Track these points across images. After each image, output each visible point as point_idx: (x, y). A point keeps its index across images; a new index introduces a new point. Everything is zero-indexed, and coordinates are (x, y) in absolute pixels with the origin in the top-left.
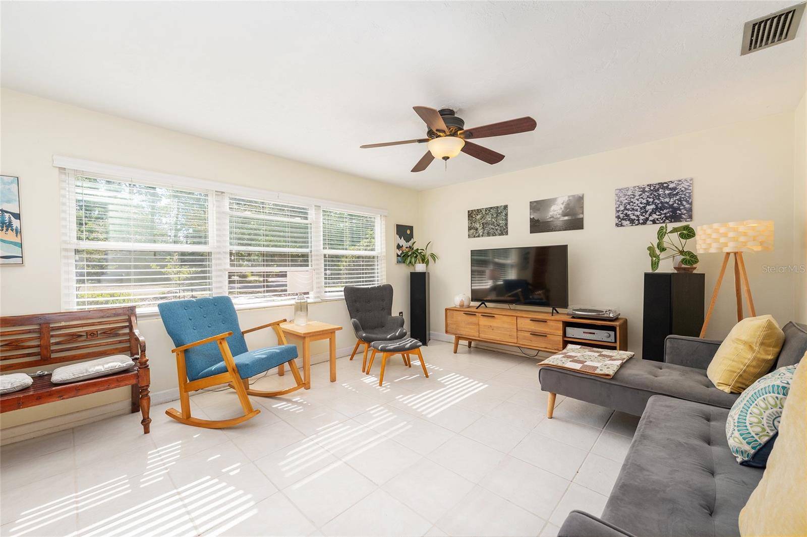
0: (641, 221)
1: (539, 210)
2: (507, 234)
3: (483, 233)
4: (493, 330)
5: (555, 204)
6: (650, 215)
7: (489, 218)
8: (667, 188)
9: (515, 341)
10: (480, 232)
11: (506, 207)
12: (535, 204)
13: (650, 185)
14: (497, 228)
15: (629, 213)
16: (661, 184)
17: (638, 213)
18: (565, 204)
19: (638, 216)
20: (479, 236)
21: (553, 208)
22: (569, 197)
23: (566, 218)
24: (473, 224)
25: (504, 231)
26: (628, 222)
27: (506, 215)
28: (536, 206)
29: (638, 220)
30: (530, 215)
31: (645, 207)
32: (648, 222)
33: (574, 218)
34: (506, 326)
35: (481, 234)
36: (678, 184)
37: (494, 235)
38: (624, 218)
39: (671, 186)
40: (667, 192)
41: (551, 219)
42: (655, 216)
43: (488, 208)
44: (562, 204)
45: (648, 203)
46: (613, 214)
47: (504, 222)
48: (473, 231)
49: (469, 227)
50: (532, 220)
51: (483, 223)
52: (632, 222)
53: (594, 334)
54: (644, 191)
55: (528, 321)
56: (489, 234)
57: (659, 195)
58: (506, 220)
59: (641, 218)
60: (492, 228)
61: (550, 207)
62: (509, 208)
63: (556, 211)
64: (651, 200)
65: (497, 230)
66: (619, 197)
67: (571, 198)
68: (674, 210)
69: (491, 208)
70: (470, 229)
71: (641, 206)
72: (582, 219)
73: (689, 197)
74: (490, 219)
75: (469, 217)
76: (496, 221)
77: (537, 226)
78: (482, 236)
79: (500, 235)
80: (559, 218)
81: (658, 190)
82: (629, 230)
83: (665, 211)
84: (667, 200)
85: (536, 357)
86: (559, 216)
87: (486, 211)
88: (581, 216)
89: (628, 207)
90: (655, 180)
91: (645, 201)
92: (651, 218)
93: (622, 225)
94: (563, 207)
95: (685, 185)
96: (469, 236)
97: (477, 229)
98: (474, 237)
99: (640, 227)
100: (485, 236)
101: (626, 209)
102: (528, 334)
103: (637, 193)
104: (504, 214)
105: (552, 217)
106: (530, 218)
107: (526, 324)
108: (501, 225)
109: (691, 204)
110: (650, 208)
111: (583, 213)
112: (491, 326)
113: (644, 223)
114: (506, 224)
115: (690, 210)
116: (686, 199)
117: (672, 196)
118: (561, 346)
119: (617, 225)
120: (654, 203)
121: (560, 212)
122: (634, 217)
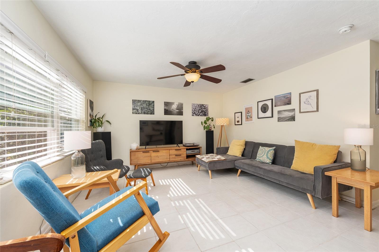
0: (198, 115)
1: (168, 106)
2: (154, 114)
3: (142, 112)
4: (158, 157)
5: (174, 105)
8: (203, 106)
9: (169, 160)
10: (140, 111)
11: (153, 102)
12: (166, 103)
13: (200, 104)
14: (149, 110)
15: (195, 112)
16: (202, 105)
17: (197, 112)
18: (177, 105)
19: (197, 113)
20: (139, 114)
21: (173, 106)
22: (178, 103)
23: (178, 111)
24: (136, 107)
25: (152, 113)
26: (195, 115)
27: (154, 105)
28: (167, 104)
29: (197, 114)
30: (164, 107)
31: (199, 111)
32: (200, 116)
33: (180, 111)
34: (164, 154)
35: (140, 112)
36: (206, 106)
37: (148, 114)
38: (194, 113)
39: (204, 106)
40: (204, 107)
41: (172, 110)
43: (144, 101)
44: (176, 105)
45: (199, 110)
46: (191, 112)
47: (152, 108)
48: (136, 111)
50: (165, 109)
51: (141, 108)
52: (196, 115)
53: (194, 151)
54: (199, 106)
55: (174, 151)
56: (145, 113)
57: (202, 108)
58: (154, 108)
59: (198, 114)
60: (146, 111)
61: (172, 105)
62: (155, 102)
63: (174, 107)
64: (200, 109)
65: (149, 112)
66: (193, 106)
67: (179, 104)
68: (205, 113)
69: (146, 101)
70: (133, 109)
72: (183, 112)
73: (208, 110)
74: (145, 106)
75: (133, 103)
76: (149, 107)
77: (167, 112)
78: (141, 114)
79: (150, 114)
80: (175, 110)
81: (201, 106)
82: (195, 117)
83: (203, 113)
84: (203, 110)
85: (167, 166)
86: (175, 109)
87: (143, 102)
88: (182, 111)
89: (195, 110)
91: (199, 109)
92: (200, 114)
93: (194, 116)
94: (176, 106)
95: (207, 106)
96: (133, 113)
97: (138, 110)
98: (136, 113)
99: (198, 116)
100: (143, 114)
101: (194, 110)
102: (174, 156)
103: (197, 106)
104: (152, 105)
105: (173, 109)
106: (164, 109)
107: (173, 152)
108: (151, 110)
109: (208, 111)
110: (200, 111)
111: (183, 110)
112: (157, 156)
113: (199, 116)
114: (154, 110)
115: (208, 113)
116: (207, 110)
117: (204, 109)
118: (186, 158)
119: (192, 115)
120: (201, 110)
121: (176, 108)
122: (196, 113)
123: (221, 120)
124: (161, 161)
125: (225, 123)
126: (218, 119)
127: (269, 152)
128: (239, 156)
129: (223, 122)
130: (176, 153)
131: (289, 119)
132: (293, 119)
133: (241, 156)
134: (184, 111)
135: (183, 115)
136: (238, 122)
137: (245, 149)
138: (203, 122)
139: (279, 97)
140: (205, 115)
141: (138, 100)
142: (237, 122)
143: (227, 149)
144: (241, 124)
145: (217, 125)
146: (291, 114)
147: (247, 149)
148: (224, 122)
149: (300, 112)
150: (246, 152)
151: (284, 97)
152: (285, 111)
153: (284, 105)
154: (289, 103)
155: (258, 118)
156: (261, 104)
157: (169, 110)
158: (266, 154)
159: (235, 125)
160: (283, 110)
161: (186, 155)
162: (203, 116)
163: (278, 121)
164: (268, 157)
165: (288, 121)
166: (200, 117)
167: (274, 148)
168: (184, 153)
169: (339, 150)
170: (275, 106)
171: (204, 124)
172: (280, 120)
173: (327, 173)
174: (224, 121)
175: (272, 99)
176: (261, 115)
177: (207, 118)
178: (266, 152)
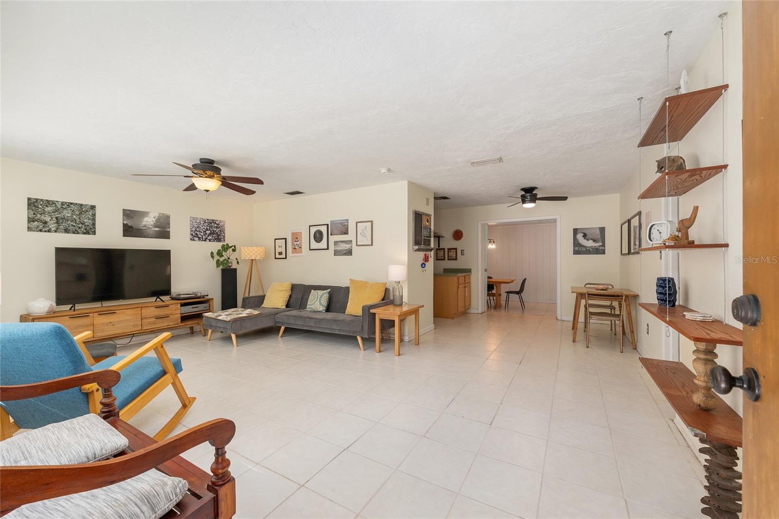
1: (132, 218)
2: (95, 234)
3: (57, 229)
4: (113, 325)
5: (147, 216)
6: (208, 236)
7: (67, 214)
8: (215, 223)
9: (140, 328)
10: (53, 226)
11: (93, 207)
12: (128, 212)
13: (207, 219)
14: (80, 226)
15: (198, 233)
16: (213, 220)
17: (202, 234)
18: (156, 218)
19: (202, 236)
20: (49, 231)
21: (146, 219)
22: (159, 214)
23: (157, 229)
24: (39, 216)
25: (90, 230)
26: (197, 239)
27: (94, 215)
28: (128, 214)
29: (202, 238)
30: (123, 220)
31: (205, 231)
32: (207, 240)
33: (163, 230)
34: (129, 317)
35: (54, 229)
36: (220, 223)
37: (75, 232)
38: (195, 236)
39: (217, 222)
40: (215, 225)
41: (144, 228)
42: (210, 237)
43: (66, 203)
44: (154, 218)
45: (207, 229)
46: (189, 232)
47: (90, 221)
48: (38, 226)
49: (29, 217)
50: (125, 225)
51: (57, 218)
52: (199, 238)
53: (198, 307)
54: (205, 222)
55: (153, 309)
56: (66, 231)
57: (212, 226)
58: (94, 220)
59: (204, 237)
60: (72, 225)
61: (144, 218)
62: (97, 209)
63: (149, 221)
64: (208, 228)
65: (80, 228)
66: (193, 223)
67: (161, 215)
68: (219, 235)
69: (72, 204)
70: (30, 220)
71: (204, 230)
72: (169, 232)
73: (224, 230)
74: (69, 215)
75: (28, 206)
76: (79, 218)
77: (129, 231)
78: (56, 231)
79: (84, 233)
80: (151, 228)
81: (211, 223)
82: (197, 243)
83: (215, 235)
84: (215, 230)
86: (151, 226)
87: (62, 205)
88: (168, 230)
89: (197, 229)
90: (211, 218)
91: (205, 228)
92: (208, 238)
93: (194, 240)
94: (154, 220)
95: (222, 223)
96: (29, 229)
97: (45, 223)
98: (41, 231)
99: (203, 242)
100: (61, 232)
101: (196, 230)
102: (154, 319)
103: (202, 223)
104: (90, 213)
105: (145, 226)
106: (124, 224)
107: (152, 312)
108: (87, 224)
109: (224, 234)
110: (208, 232)
111: (169, 228)
112: (111, 323)
113: (205, 240)
114: (94, 224)
115: (224, 237)
116: (222, 231)
117: (217, 227)
118: (180, 321)
119: (191, 239)
120: (209, 230)
121: (152, 223)
122: (200, 236)
123: (251, 250)
124: (120, 331)
125: (259, 256)
126: (245, 248)
127: (323, 297)
128: (282, 307)
129: (254, 254)
130: (157, 313)
131: (346, 253)
132: (349, 252)
133: (285, 307)
134: (173, 230)
135: (169, 238)
136: (280, 253)
137: (290, 296)
138: (215, 254)
139: (336, 223)
140: (218, 240)
141: (47, 200)
142: (279, 255)
143: (262, 299)
144: (286, 258)
145: (243, 258)
146: (347, 246)
147: (293, 296)
148: (256, 254)
149: (357, 245)
150: (292, 299)
151: (341, 224)
152: (342, 242)
153: (341, 234)
154: (345, 232)
155: (310, 250)
156: (313, 230)
157: (134, 228)
158: (318, 300)
159: (276, 258)
160: (340, 241)
161: (179, 316)
162: (214, 241)
163: (334, 255)
164: (321, 304)
165: (346, 255)
166: (207, 243)
167: (329, 290)
168: (176, 311)
169: (386, 287)
170: (331, 235)
171: (217, 257)
172: (336, 253)
173: (372, 311)
174: (257, 252)
175: (328, 225)
176: (314, 245)
177: (223, 246)
178: (319, 297)
